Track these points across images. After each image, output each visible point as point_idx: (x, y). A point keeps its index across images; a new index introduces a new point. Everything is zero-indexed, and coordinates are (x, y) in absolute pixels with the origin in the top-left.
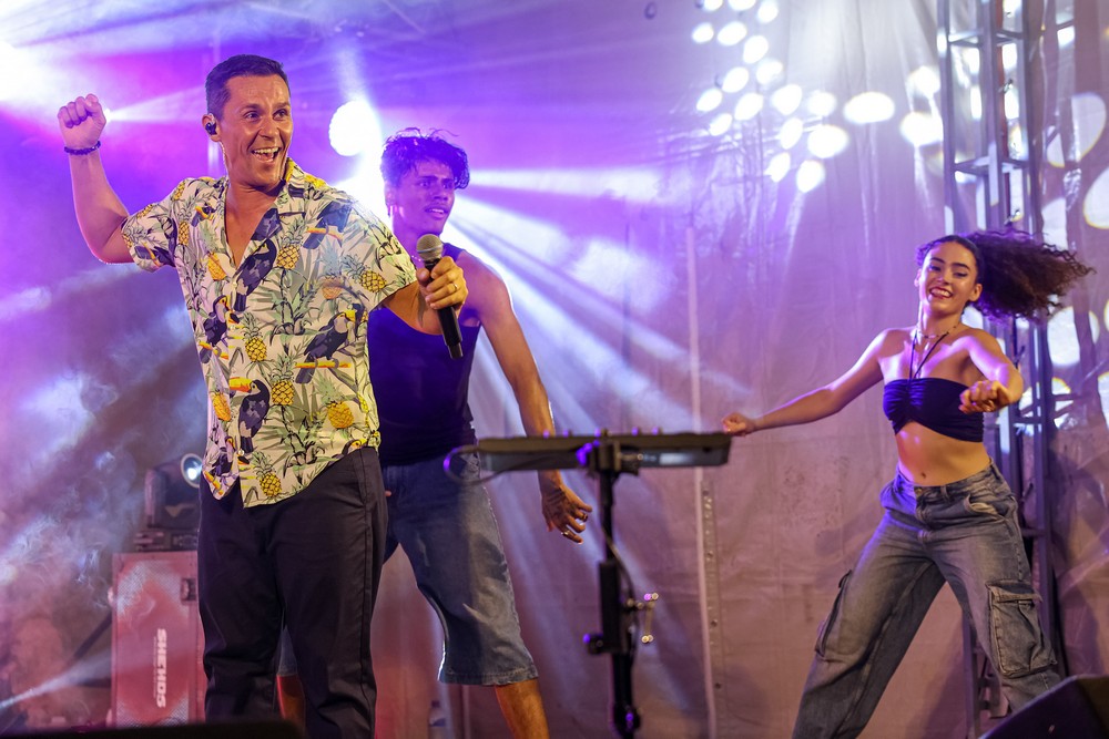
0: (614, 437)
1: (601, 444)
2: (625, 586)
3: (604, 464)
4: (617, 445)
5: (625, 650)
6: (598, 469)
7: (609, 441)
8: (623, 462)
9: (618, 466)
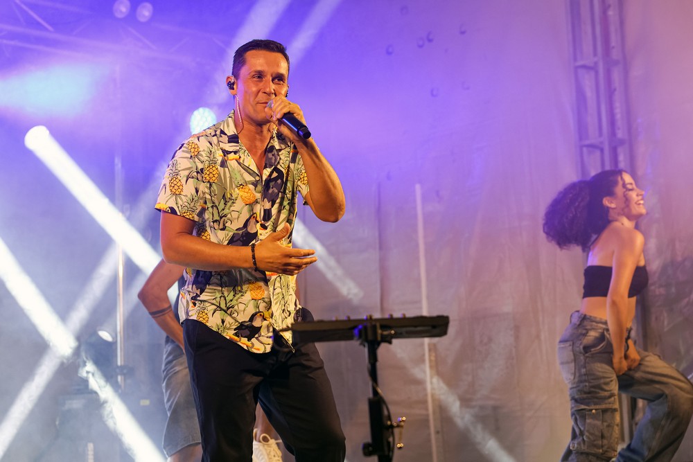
0: (377, 320)
1: (369, 325)
2: (386, 412)
3: (370, 337)
4: (378, 325)
5: (386, 453)
6: (366, 340)
7: (374, 323)
8: (382, 335)
9: (379, 339)
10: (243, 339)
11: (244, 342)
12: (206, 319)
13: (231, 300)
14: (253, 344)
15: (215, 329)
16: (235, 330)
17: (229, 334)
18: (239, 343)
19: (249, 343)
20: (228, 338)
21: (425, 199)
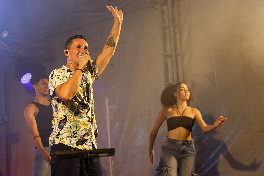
3: (85, 157)
4: (88, 152)
8: (90, 156)
10: (79, 146)
11: (80, 147)
12: (64, 142)
13: (75, 131)
14: (84, 147)
15: (68, 145)
16: (76, 144)
17: (74, 146)
18: (79, 148)
19: (82, 147)
20: (74, 147)
21: (109, 104)
